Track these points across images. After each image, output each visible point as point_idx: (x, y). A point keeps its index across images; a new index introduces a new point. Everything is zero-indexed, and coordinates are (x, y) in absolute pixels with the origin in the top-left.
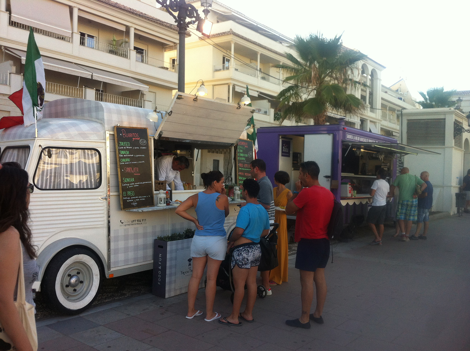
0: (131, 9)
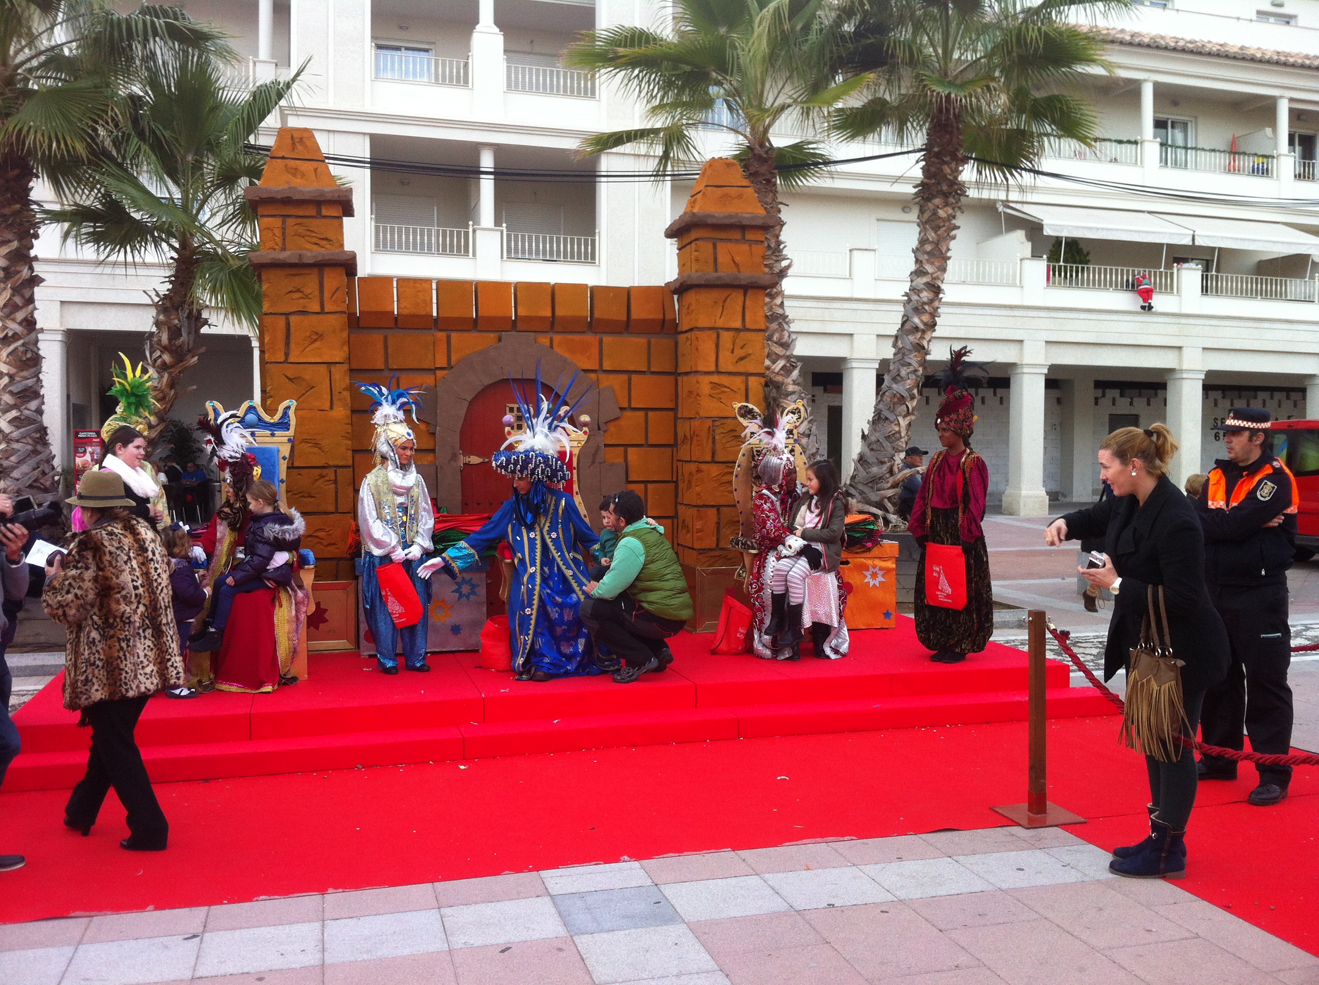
0: (1278, 53)
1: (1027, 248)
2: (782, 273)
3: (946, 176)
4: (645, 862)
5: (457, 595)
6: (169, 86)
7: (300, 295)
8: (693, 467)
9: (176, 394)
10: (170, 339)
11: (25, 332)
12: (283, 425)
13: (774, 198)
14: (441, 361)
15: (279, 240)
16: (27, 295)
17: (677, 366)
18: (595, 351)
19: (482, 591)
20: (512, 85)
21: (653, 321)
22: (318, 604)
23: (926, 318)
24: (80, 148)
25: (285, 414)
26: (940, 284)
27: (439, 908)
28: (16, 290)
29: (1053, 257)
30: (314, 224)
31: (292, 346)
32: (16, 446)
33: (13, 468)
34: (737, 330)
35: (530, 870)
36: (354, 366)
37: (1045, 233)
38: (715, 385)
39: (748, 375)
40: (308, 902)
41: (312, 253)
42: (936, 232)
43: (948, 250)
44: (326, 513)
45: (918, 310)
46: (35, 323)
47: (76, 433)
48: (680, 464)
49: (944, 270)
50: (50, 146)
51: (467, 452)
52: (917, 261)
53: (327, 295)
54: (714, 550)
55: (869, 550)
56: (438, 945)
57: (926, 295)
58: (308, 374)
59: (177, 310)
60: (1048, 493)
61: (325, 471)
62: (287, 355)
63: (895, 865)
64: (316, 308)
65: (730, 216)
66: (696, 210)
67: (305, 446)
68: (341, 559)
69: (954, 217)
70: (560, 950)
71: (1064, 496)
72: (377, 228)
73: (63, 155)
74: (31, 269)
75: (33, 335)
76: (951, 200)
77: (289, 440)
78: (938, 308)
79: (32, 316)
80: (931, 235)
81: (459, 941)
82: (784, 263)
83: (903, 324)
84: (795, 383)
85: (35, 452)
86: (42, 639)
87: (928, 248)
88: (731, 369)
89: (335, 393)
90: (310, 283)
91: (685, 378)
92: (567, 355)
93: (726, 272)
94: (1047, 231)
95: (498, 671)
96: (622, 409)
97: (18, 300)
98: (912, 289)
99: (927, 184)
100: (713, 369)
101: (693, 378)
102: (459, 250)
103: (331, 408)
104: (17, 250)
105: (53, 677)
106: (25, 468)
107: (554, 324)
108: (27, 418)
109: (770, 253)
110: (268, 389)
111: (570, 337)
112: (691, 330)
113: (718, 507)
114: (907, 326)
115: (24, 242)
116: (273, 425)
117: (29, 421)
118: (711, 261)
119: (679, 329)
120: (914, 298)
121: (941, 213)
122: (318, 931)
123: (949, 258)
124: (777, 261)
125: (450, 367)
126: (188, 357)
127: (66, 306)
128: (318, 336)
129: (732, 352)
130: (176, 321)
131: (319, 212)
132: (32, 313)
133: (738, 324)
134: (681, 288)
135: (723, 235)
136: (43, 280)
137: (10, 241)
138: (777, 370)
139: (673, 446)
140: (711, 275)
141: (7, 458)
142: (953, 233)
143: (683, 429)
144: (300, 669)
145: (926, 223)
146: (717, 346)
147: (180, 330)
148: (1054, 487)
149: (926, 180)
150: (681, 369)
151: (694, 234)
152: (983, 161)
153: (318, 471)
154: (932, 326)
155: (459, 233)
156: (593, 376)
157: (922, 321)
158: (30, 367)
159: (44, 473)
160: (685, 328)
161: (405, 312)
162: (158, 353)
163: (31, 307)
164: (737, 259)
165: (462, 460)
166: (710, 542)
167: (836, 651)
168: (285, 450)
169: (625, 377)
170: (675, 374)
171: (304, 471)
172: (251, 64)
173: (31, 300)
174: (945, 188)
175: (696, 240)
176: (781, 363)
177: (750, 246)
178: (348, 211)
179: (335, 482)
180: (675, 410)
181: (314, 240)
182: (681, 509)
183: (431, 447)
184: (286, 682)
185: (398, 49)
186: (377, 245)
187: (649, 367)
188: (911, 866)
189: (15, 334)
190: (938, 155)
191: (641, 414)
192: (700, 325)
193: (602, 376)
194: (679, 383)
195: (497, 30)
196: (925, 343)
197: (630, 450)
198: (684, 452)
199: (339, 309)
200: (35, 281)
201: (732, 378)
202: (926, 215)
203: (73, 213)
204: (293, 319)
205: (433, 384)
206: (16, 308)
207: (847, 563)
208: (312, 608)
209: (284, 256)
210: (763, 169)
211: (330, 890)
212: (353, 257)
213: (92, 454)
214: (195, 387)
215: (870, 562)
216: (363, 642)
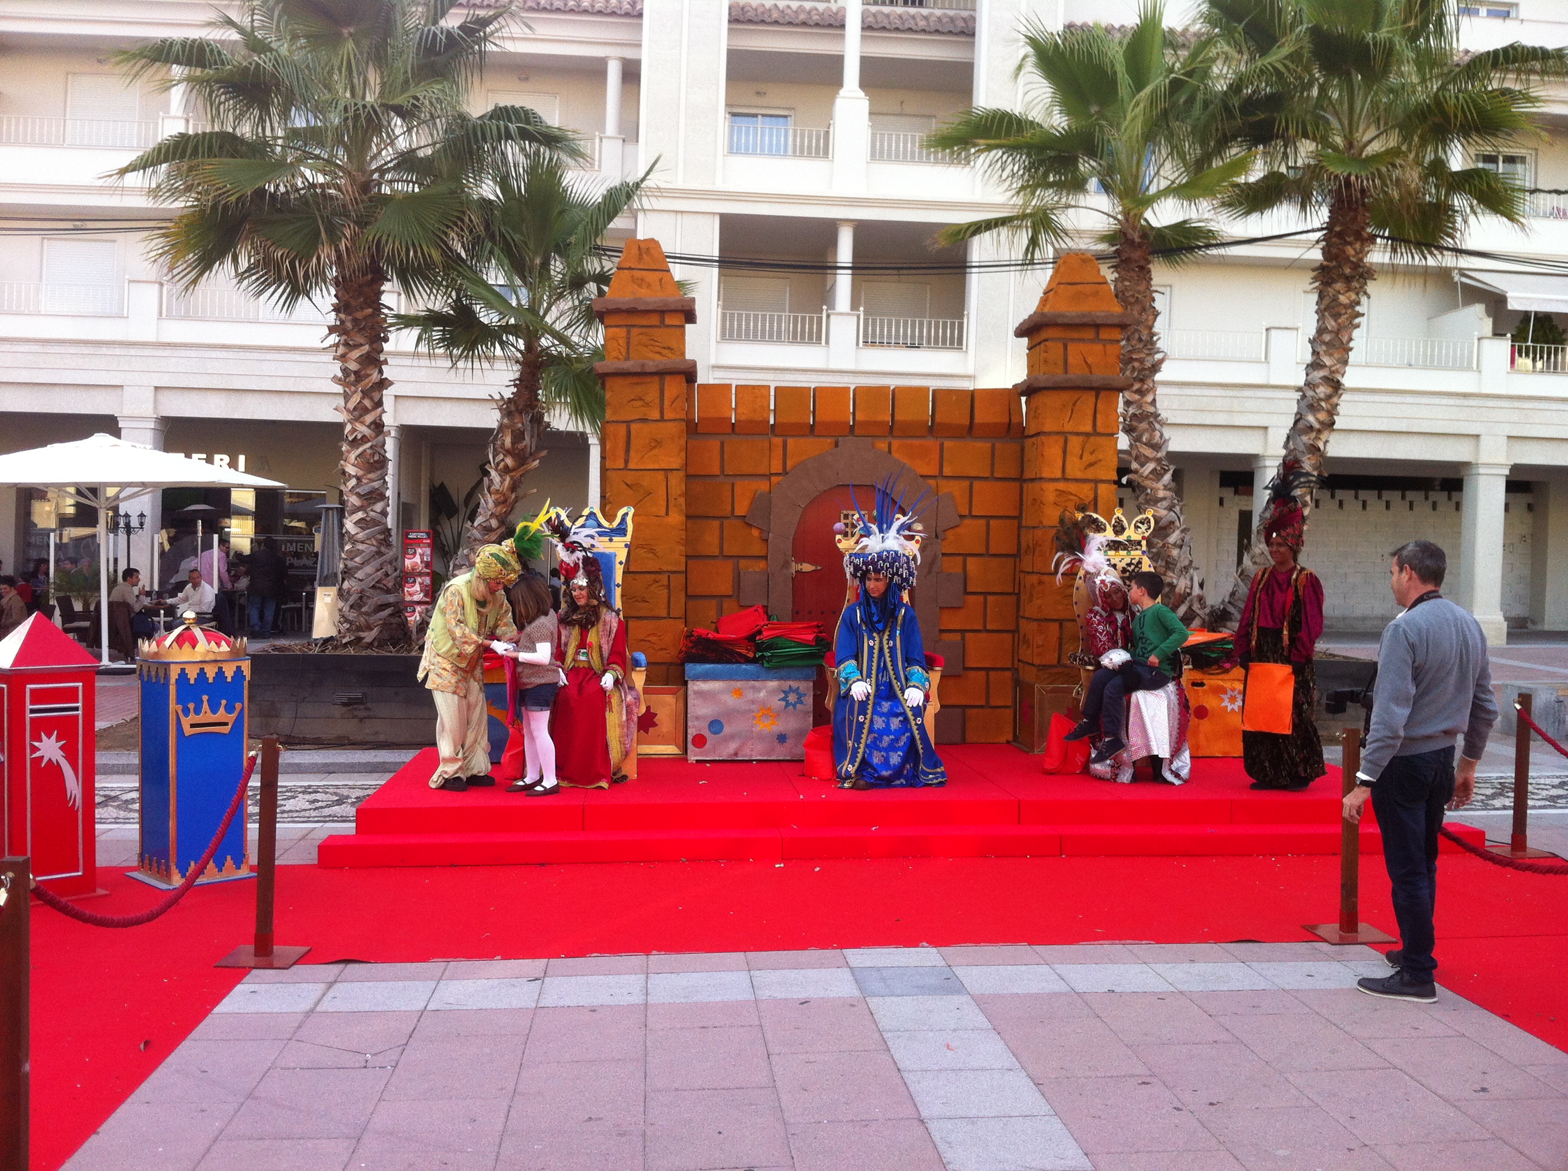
1: (1488, 324)
2: (1155, 368)
3: (1348, 257)
4: (944, 950)
5: (784, 703)
6: (519, 188)
7: (640, 403)
8: (1034, 579)
9: (516, 497)
10: (513, 443)
11: (373, 435)
12: (621, 531)
13: (1149, 285)
14: (777, 466)
15: (623, 351)
16: (376, 399)
17: (1022, 472)
18: (935, 457)
19: (809, 700)
20: (877, 154)
21: (995, 424)
22: (648, 708)
23: (1322, 416)
24: (436, 255)
25: (623, 519)
26: (1340, 378)
27: (749, 970)
28: (365, 394)
29: (1519, 337)
30: (657, 333)
31: (632, 453)
32: (361, 547)
33: (358, 569)
34: (1087, 435)
35: (835, 948)
36: (691, 472)
37: (1510, 307)
38: (1060, 493)
39: (1097, 482)
40: (636, 960)
41: (654, 361)
42: (1335, 321)
43: (1351, 339)
44: (659, 618)
45: (1313, 408)
46: (383, 426)
47: (407, 534)
48: (1022, 575)
49: (1345, 362)
50: (408, 254)
51: (800, 560)
52: (1315, 353)
53: (666, 403)
54: (1055, 666)
55: (1227, 671)
56: (746, 995)
57: (1322, 391)
58: (646, 480)
59: (521, 413)
60: (1506, 619)
61: (660, 576)
62: (626, 462)
63: (1186, 966)
64: (656, 415)
65: (1084, 316)
66: (1046, 310)
67: (641, 551)
68: (671, 664)
69: (1358, 303)
70: (853, 1006)
71: (1534, 622)
72: (724, 316)
73: (420, 264)
74: (381, 372)
75: (380, 438)
76: (1355, 284)
77: (626, 546)
78: (1337, 405)
79: (381, 419)
80: (1331, 324)
81: (764, 994)
82: (1158, 356)
83: (1296, 422)
84: (1166, 488)
85: (379, 553)
86: (382, 738)
87: (1327, 337)
88: (1079, 475)
89: (671, 499)
90: (651, 390)
91: (1030, 485)
92: (906, 461)
93: (1076, 372)
94: (1513, 305)
95: (821, 780)
96: (961, 516)
97: (367, 403)
98: (1308, 384)
99: (1327, 267)
100: (1059, 475)
101: (1036, 485)
102: (811, 338)
103: (667, 514)
104: (368, 353)
105: (392, 775)
106: (369, 569)
107: (893, 429)
108: (373, 520)
109: (1140, 346)
110: (608, 495)
111: (909, 441)
112: (1038, 434)
113: (1061, 622)
114: (1300, 425)
115: (374, 346)
116: (612, 530)
117: (375, 523)
118: (1061, 363)
119: (1026, 433)
120: (1310, 393)
121: (1343, 299)
122: (642, 982)
123: (1351, 349)
124: (1148, 355)
125: (785, 473)
126: (530, 460)
127: (400, 400)
128: (657, 443)
129: (1081, 458)
130: (520, 425)
131: (662, 321)
132: (380, 416)
133: (1088, 428)
134: (1028, 389)
135: (1075, 335)
136: (391, 383)
137: (361, 345)
138: (1146, 473)
139: (1016, 556)
140: (1059, 376)
141: (352, 559)
142: (1357, 321)
143: (1027, 538)
144: (631, 770)
145: (1325, 310)
146: (1065, 452)
147: (523, 433)
148: (1518, 611)
149: (1325, 263)
150: (1028, 475)
151: (1045, 334)
152: (1397, 240)
153: (653, 576)
154: (1330, 425)
155: (811, 319)
156: (932, 482)
157: (1317, 420)
158: (377, 469)
159: (387, 575)
160: (1032, 433)
161: (743, 418)
162: (501, 457)
163: (380, 409)
164: (1090, 360)
165: (795, 567)
166: (1052, 658)
167: (1177, 776)
168: (622, 555)
169: (966, 484)
170: (1021, 480)
171: (638, 576)
172: (597, 141)
173: (379, 404)
174: (1347, 271)
175: (1046, 340)
176: (1151, 466)
177: (1104, 346)
178: (690, 316)
179: (668, 587)
180: (1019, 518)
181: (657, 349)
182: (1023, 623)
183: (763, 553)
184: (618, 780)
185: (755, 116)
186: (723, 334)
187: (992, 472)
188: (1199, 967)
189: (364, 436)
190: (1340, 235)
191: (982, 522)
192: (1046, 429)
193: (942, 483)
194: (1025, 489)
195: (862, 94)
196: (1321, 445)
197: (969, 560)
198: (1026, 564)
199: (678, 417)
200: (383, 384)
201: (1082, 485)
202: (1326, 301)
203: (425, 318)
204: (633, 426)
205: (767, 490)
206: (366, 411)
207: (1202, 684)
208: (643, 710)
209: (627, 365)
210: (1136, 255)
211: (654, 952)
212: (693, 365)
213: (422, 555)
214: (535, 491)
215: (1227, 685)
216: (690, 746)
